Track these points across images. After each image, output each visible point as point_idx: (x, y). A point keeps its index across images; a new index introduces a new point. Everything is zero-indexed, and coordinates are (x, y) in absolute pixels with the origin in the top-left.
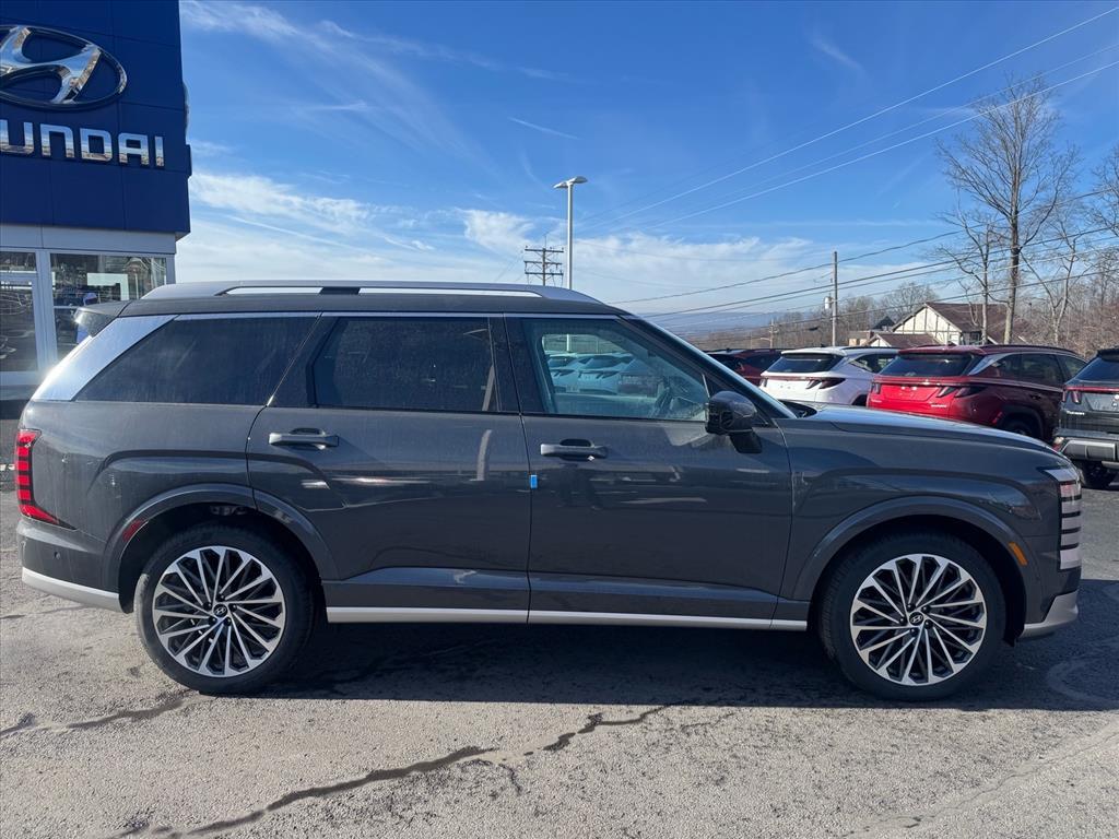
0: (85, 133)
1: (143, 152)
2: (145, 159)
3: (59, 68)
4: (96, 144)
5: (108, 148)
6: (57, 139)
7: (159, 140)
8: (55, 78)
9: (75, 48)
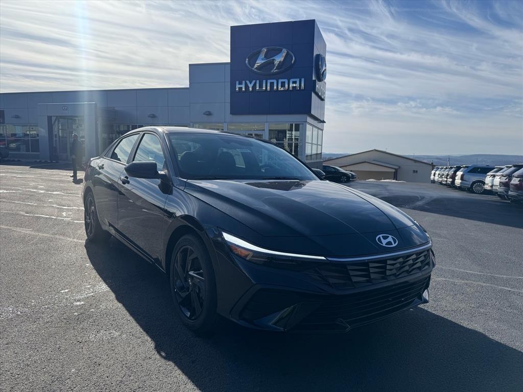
0: (280, 81)
2: (298, 87)
3: (274, 59)
4: (283, 85)
5: (287, 86)
6: (272, 84)
7: (303, 80)
8: (272, 62)
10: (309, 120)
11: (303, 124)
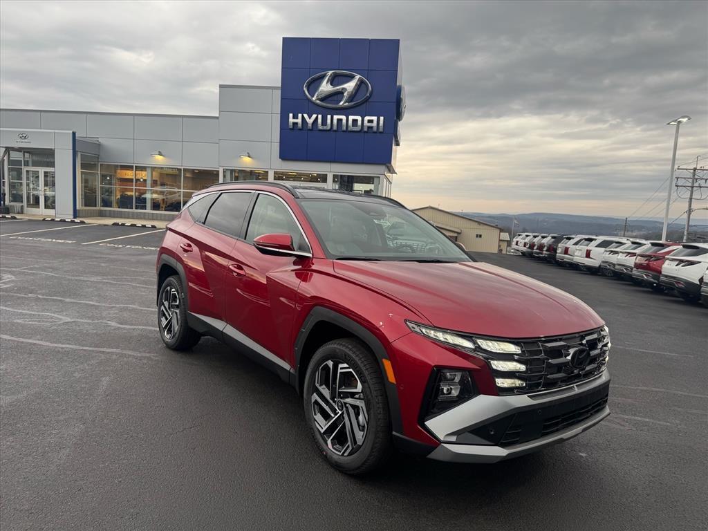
0: (351, 118)
1: (375, 124)
2: (375, 129)
3: (343, 89)
5: (359, 123)
6: (340, 121)
7: (382, 118)
8: (341, 93)
9: (352, 77)
10: (386, 172)
11: (380, 177)
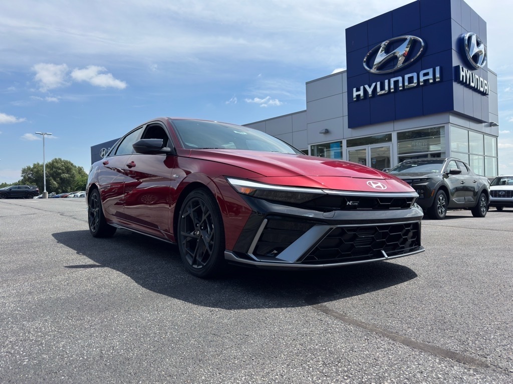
10: (453, 119)
11: (444, 127)
